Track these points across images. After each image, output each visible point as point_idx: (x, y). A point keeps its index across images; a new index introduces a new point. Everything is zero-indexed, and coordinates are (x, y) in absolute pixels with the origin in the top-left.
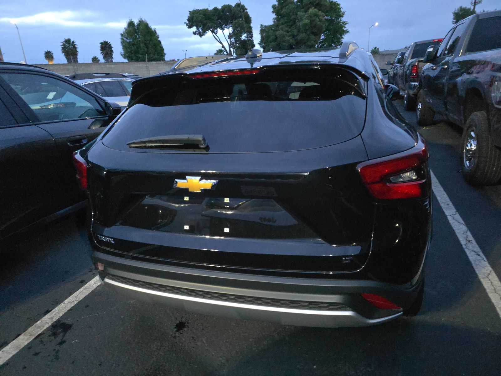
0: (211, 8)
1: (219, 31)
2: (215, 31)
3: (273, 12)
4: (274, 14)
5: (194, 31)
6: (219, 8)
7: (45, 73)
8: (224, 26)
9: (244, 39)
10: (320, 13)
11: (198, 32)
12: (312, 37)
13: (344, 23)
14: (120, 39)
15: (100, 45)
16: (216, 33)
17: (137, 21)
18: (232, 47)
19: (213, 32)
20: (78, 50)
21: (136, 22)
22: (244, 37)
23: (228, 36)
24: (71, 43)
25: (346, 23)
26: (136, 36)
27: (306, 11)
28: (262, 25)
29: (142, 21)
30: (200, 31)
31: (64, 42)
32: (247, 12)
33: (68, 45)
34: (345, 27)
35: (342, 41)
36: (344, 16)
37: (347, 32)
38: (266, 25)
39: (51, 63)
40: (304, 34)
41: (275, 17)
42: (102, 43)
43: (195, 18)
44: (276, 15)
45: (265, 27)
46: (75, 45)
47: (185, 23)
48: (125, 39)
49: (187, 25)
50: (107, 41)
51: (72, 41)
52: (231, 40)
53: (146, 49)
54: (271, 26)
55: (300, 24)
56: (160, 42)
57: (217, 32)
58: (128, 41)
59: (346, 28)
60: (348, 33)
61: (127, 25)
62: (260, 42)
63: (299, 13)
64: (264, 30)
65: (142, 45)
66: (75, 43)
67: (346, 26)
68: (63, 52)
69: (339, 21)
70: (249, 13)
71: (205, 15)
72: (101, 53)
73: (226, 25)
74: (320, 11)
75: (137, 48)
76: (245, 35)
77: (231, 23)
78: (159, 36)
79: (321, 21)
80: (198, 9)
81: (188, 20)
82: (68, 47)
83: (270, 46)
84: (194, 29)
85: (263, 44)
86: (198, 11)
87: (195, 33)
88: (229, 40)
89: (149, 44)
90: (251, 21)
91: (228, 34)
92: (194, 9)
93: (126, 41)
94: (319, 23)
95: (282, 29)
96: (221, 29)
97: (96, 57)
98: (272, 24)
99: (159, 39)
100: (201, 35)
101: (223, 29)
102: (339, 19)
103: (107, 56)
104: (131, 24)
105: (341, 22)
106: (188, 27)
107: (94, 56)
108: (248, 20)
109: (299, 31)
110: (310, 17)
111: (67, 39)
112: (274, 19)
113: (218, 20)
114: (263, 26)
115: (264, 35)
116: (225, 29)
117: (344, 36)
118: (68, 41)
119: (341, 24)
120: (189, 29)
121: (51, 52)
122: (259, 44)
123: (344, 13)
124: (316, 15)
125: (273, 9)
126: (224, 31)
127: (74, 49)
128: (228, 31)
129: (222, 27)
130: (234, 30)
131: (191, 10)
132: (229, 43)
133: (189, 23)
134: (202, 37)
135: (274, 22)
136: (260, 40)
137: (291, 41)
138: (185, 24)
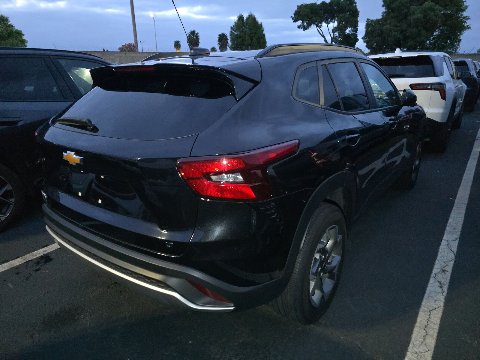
0: (319, 3)
1: (324, 24)
2: (320, 25)
3: (383, 6)
4: (384, 8)
5: (299, 25)
6: (327, 3)
7: (100, 61)
8: (330, 20)
9: (348, 33)
10: (437, 7)
11: (302, 25)
12: (423, 32)
13: (464, 18)
14: (230, 32)
15: (218, 36)
16: (320, 27)
17: (247, 15)
18: (334, 41)
19: (317, 26)
20: (200, 41)
21: (245, 16)
22: (348, 31)
23: (332, 30)
24: (195, 34)
25: (467, 18)
26: (244, 30)
27: (421, 5)
28: (368, 19)
29: (251, 15)
30: (305, 25)
31: (190, 34)
32: (356, 6)
33: (193, 37)
34: (465, 22)
35: (460, 37)
36: (466, 10)
37: (468, 27)
38: (373, 19)
39: (178, 51)
40: (415, 30)
41: (385, 11)
42: (220, 35)
43: (301, 12)
44: (386, 9)
45: (372, 21)
46: (198, 36)
47: (291, 17)
48: (234, 32)
49: (293, 19)
50: (224, 33)
51: (196, 33)
52: (335, 34)
53: (250, 42)
54: (378, 21)
55: (412, 18)
56: (264, 35)
57: (321, 25)
58: (236, 33)
59: (467, 23)
60: (470, 29)
61: (237, 19)
62: (364, 36)
63: (411, 7)
64: (370, 24)
65: (247, 38)
66: (198, 35)
67: (467, 21)
68: (188, 42)
69: (459, 16)
70: (358, 7)
71: (311, 9)
72: (218, 44)
73: (332, 19)
74: (437, 5)
75: (243, 40)
76: (349, 29)
77: (337, 16)
78: (264, 30)
79: (436, 15)
80: (306, 3)
81: (295, 14)
82: (193, 38)
83: (374, 41)
84: (299, 23)
85: (367, 39)
86: (306, 6)
87: (299, 27)
88: (332, 34)
89: (254, 37)
90: (359, 15)
91: (333, 28)
92: (303, 4)
93: (234, 34)
94: (434, 18)
95: (390, 24)
96: (326, 23)
97: (214, 47)
98: (380, 18)
99: (264, 32)
100: (305, 28)
101: (328, 23)
102: (459, 13)
103: (223, 47)
104: (241, 18)
105: (462, 17)
106: (293, 20)
107: (213, 47)
108: (355, 13)
109: (409, 26)
110: (424, 11)
111: (192, 30)
112: (384, 13)
113: (324, 14)
114: (369, 21)
115: (370, 29)
116: (331, 23)
117: (464, 32)
118: (193, 33)
119: (461, 19)
120: (294, 23)
121: (179, 42)
122: (362, 38)
123: (467, 7)
124: (431, 9)
125: (384, 3)
126: (328, 25)
127: (197, 40)
128: (333, 25)
129: (327, 21)
130: (339, 24)
131: (299, 5)
132: (332, 37)
133: (295, 17)
134: (306, 31)
135: (383, 16)
136: (364, 35)
137: (399, 35)
138: (291, 19)
